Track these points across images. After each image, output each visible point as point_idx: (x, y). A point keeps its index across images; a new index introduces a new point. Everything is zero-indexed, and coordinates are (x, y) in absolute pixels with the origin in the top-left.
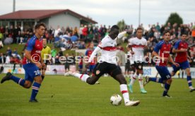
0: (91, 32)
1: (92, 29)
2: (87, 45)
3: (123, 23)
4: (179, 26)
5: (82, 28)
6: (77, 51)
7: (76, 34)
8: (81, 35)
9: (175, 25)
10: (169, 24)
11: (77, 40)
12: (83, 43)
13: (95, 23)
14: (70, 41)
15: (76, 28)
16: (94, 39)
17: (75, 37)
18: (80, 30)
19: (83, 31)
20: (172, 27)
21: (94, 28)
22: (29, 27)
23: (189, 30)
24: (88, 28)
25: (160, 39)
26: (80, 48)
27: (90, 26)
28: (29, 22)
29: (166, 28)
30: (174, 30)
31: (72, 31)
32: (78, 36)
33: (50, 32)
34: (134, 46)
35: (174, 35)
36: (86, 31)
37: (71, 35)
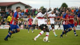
0: (30, 11)
1: (30, 10)
2: (28, 16)
3: (43, 7)
4: (66, 8)
5: (26, 10)
6: (24, 19)
7: (23, 12)
8: (26, 13)
9: (64, 8)
10: (62, 7)
11: (24, 15)
12: (26, 16)
13: (31, 7)
14: (21, 15)
15: (23, 10)
16: (31, 14)
17: (23, 13)
18: (25, 10)
19: (26, 11)
20: (63, 9)
21: (31, 10)
22: (3, 9)
23: (70, 10)
24: (28, 9)
25: (58, 14)
26: (25, 18)
27: (29, 8)
28: (4, 7)
29: (61, 9)
30: (64, 10)
31: (21, 11)
32: (24, 13)
33: (13, 11)
34: (50, 17)
35: (64, 12)
36: (28, 11)
37: (21, 12)
